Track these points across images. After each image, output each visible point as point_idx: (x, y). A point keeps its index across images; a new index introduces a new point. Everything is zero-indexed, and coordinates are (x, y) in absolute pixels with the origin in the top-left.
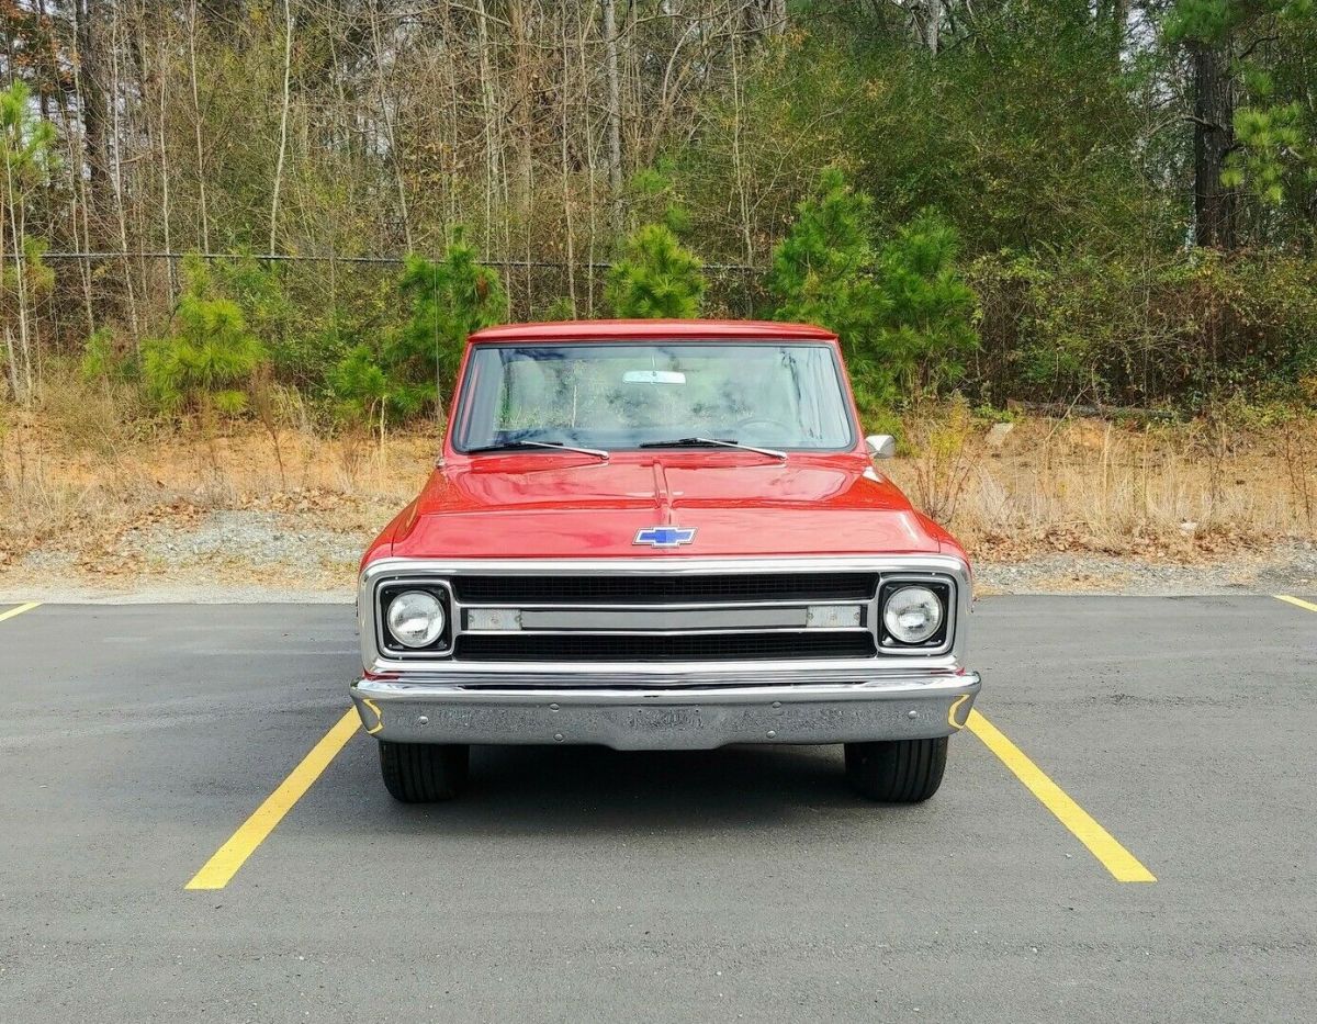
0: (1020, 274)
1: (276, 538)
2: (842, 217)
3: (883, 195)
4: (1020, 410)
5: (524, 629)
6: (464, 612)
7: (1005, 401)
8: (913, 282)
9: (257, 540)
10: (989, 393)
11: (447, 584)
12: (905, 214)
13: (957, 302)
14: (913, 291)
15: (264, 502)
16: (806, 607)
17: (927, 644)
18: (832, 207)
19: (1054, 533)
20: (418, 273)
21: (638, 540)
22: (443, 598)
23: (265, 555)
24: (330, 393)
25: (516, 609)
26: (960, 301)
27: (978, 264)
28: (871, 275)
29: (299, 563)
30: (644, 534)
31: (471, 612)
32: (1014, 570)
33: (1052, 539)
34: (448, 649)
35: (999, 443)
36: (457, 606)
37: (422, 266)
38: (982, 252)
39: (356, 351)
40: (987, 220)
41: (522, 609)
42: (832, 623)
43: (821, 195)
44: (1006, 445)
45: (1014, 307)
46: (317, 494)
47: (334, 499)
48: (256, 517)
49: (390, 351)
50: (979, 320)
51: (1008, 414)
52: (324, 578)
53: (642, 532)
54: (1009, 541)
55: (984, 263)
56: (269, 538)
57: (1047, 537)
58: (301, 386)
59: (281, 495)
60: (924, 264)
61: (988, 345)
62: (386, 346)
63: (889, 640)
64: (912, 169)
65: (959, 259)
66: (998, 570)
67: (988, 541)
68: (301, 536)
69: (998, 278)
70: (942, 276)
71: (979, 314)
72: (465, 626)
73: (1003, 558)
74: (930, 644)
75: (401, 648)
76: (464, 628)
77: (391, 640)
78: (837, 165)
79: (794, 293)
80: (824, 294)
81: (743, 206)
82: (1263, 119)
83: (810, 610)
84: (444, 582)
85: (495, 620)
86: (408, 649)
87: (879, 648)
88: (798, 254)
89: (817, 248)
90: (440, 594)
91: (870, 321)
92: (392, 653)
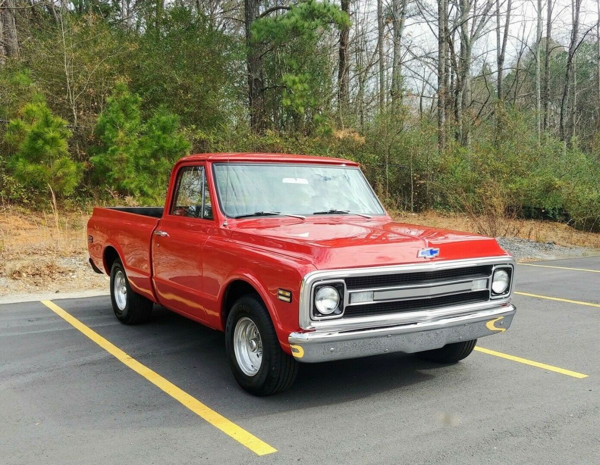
5: (374, 300)
13: (185, 148)
14: (165, 142)
21: (420, 255)
22: (340, 290)
31: (352, 295)
34: (341, 313)
41: (374, 291)
42: (478, 287)
43: (118, 94)
53: (421, 251)
60: (166, 130)
63: (493, 293)
70: (176, 136)
72: (350, 301)
74: (504, 293)
75: (320, 315)
76: (350, 303)
77: (316, 312)
78: (122, 81)
79: (114, 140)
80: (127, 142)
81: (70, 97)
82: (297, 79)
83: (473, 282)
84: (343, 281)
85: (362, 297)
86: (323, 315)
87: (490, 297)
88: (114, 122)
89: (122, 120)
90: (338, 287)
91: (148, 155)
92: (316, 318)
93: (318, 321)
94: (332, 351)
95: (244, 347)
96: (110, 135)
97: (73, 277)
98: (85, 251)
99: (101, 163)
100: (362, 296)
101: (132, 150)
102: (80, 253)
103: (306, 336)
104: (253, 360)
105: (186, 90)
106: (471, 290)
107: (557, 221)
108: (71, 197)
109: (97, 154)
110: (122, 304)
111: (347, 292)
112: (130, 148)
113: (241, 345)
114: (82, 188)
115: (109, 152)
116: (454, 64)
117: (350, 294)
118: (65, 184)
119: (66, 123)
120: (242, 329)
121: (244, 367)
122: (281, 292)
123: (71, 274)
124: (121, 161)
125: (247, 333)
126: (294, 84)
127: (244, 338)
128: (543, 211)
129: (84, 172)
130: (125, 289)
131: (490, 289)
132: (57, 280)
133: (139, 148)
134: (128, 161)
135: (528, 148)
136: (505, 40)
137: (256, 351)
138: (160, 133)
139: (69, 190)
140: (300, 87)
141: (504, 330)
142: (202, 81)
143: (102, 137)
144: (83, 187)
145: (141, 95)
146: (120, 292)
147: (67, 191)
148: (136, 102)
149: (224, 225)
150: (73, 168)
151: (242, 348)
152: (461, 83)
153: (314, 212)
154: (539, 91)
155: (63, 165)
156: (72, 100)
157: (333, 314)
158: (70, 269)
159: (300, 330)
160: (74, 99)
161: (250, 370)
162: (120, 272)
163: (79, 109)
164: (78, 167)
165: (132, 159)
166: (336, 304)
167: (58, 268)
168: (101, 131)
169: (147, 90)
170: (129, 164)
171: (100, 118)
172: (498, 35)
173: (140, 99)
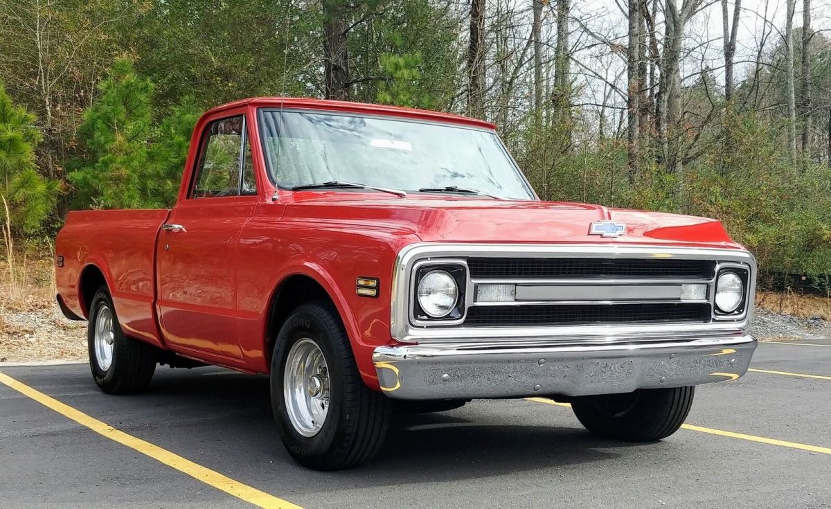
5: (516, 300)
11: (466, 264)
21: (594, 231)
22: (459, 276)
25: (511, 284)
31: (481, 287)
34: (461, 318)
41: (516, 284)
42: (692, 296)
72: (475, 298)
74: (736, 312)
75: (425, 317)
76: (475, 300)
77: (419, 311)
78: (124, 58)
79: (108, 147)
80: (129, 151)
81: (43, 81)
82: (401, 61)
83: (683, 286)
84: (464, 263)
85: (496, 294)
86: (430, 318)
87: (713, 317)
88: (109, 119)
89: (122, 117)
90: (455, 272)
91: (161, 173)
92: (418, 322)
93: (423, 327)
94: (445, 380)
95: (300, 390)
96: (102, 138)
97: (30, 340)
98: (53, 305)
99: (86, 183)
100: (495, 291)
101: (136, 163)
102: (44, 307)
103: (402, 351)
104: (315, 412)
105: (227, 77)
106: (679, 299)
107: (827, 296)
108: (35, 235)
109: (79, 169)
110: (106, 362)
111: (471, 282)
112: (132, 160)
113: (295, 387)
114: (54, 224)
115: (99, 164)
116: (655, 56)
117: (476, 286)
118: (26, 214)
119: (33, 116)
120: (299, 359)
121: (298, 423)
122: (362, 282)
123: (27, 336)
124: (117, 180)
125: (307, 365)
126: (396, 69)
127: (300, 374)
128: (804, 278)
129: (59, 197)
130: (112, 335)
131: (712, 303)
132: (4, 344)
133: (148, 161)
134: (128, 180)
135: (777, 179)
136: (736, 19)
137: (319, 395)
138: (181, 139)
139: (33, 224)
140: (406, 73)
141: (735, 376)
142: (250, 63)
143: (89, 141)
144: (54, 222)
145: (155, 81)
146: (104, 340)
147: (30, 226)
148: (145, 89)
149: (274, 200)
150: (41, 188)
151: (297, 390)
152: (665, 80)
153: (421, 188)
154: (793, 95)
155: (25, 183)
156: (46, 88)
157: (448, 317)
158: (27, 329)
159: (392, 342)
160: (47, 86)
161: (307, 427)
162: (106, 307)
163: (55, 102)
164: (49, 188)
165: (135, 178)
166: (453, 300)
167: (7, 327)
168: (87, 133)
169: (164, 76)
170: (130, 186)
171: (87, 114)
172: (725, 11)
173: (152, 85)
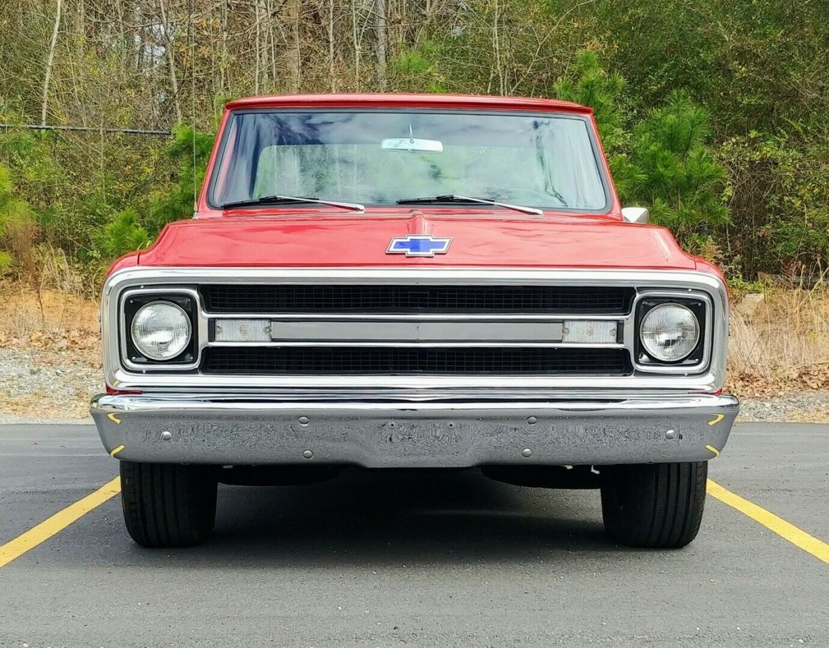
0: (769, 155)
1: (33, 373)
2: (597, 95)
3: (637, 82)
4: (770, 281)
5: (273, 340)
6: (212, 323)
7: (756, 274)
8: (665, 158)
9: (14, 374)
10: (740, 267)
11: (195, 293)
12: (657, 100)
13: (708, 177)
14: (666, 167)
15: (23, 341)
16: (563, 321)
17: (684, 363)
18: (587, 87)
19: (807, 374)
20: (186, 140)
21: (392, 249)
22: (190, 310)
23: (20, 388)
24: (96, 254)
25: (266, 319)
26: (710, 177)
27: (727, 146)
28: (624, 155)
29: (55, 395)
30: (397, 243)
31: (219, 323)
32: (768, 405)
33: (805, 378)
34: (193, 362)
35: (750, 312)
36: (203, 316)
37: (190, 135)
38: (731, 135)
39: (122, 214)
40: (737, 107)
41: (271, 320)
42: (588, 338)
43: (577, 77)
44: (757, 313)
45: (763, 186)
46: (77, 334)
47: (93, 339)
48: (14, 354)
49: (156, 214)
50: (730, 197)
51: (759, 284)
52: (79, 408)
53: (395, 241)
54: (763, 380)
55: (734, 144)
56: (26, 372)
57: (800, 376)
58: (67, 247)
59: (40, 334)
60: (675, 142)
61: (739, 219)
62: (153, 210)
63: (645, 357)
64: (664, 60)
65: (708, 142)
66: (753, 405)
67: (742, 379)
68: (59, 371)
69: (748, 159)
70: (693, 154)
71: (729, 192)
72: (212, 337)
73: (757, 395)
75: (144, 360)
76: (212, 340)
77: (134, 352)
78: (588, 49)
83: (567, 324)
86: (153, 361)
87: (635, 367)
106: (559, 342)
131: (630, 347)
153: (398, 200)
157: (176, 360)
